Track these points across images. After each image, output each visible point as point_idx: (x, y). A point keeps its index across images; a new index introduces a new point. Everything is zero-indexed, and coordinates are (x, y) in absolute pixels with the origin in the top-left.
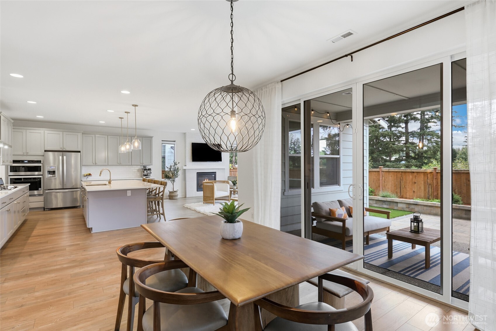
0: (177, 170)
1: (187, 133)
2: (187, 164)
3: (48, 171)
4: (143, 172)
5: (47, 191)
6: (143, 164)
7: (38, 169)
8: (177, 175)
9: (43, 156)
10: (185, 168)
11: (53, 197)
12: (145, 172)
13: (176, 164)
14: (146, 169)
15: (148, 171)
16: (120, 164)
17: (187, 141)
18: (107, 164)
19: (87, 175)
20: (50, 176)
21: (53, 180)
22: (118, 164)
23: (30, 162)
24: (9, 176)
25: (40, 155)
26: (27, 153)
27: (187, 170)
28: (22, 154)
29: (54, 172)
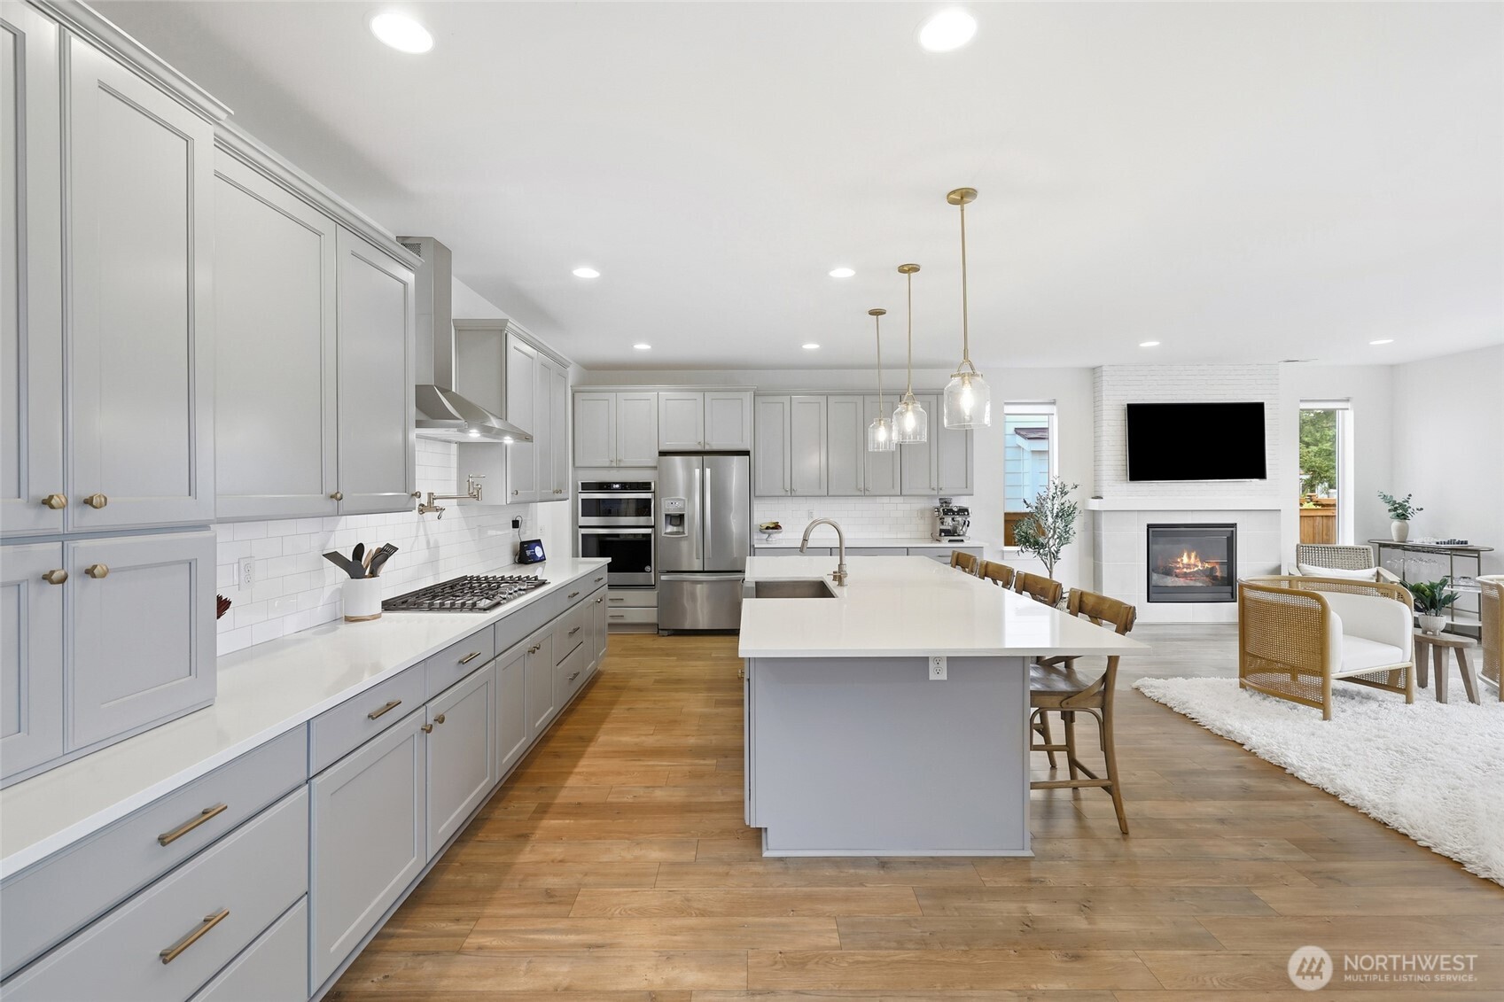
0: (1065, 514)
1: (1104, 368)
2: (1105, 489)
3: (666, 515)
4: (938, 522)
5: (664, 578)
6: (941, 493)
7: (643, 508)
8: (1067, 532)
9: (657, 468)
10: (1095, 505)
12: (948, 520)
13: (1064, 493)
14: (951, 510)
15: (959, 519)
16: (864, 493)
17: (1104, 398)
18: (826, 490)
19: (767, 528)
20: (670, 529)
22: (859, 493)
23: (625, 486)
24: (581, 527)
25: (646, 465)
26: (620, 461)
27: (1104, 516)
28: (607, 465)
29: (681, 517)
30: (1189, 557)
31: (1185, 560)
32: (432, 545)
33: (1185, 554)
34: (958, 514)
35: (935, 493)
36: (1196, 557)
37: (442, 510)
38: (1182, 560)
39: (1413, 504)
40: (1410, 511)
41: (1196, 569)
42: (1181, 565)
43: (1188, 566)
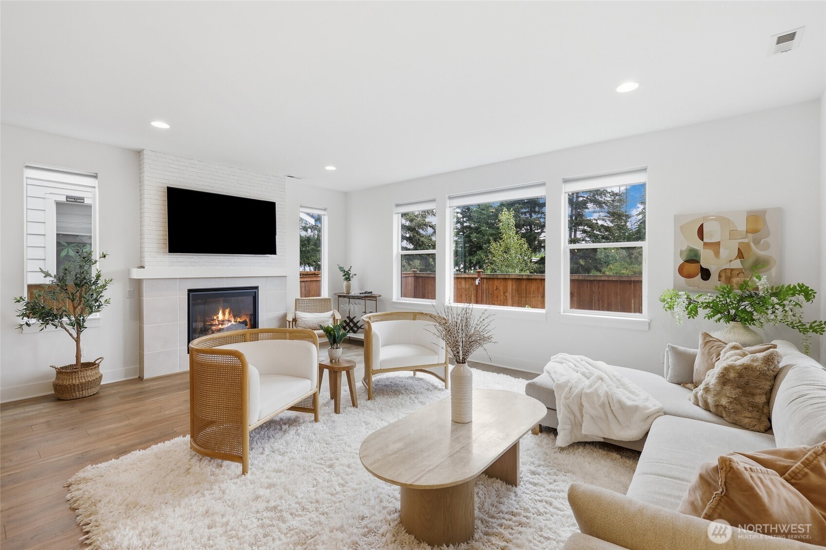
0: (94, 283)
1: (145, 152)
2: (146, 260)
8: (97, 301)
17: (146, 178)
30: (224, 314)
31: (220, 316)
33: (221, 312)
36: (230, 313)
38: (218, 317)
39: (352, 272)
40: (351, 275)
41: (230, 324)
42: (217, 323)
43: (223, 322)
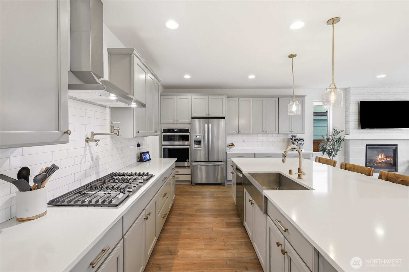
1: (351, 88)
2: (351, 132)
3: (195, 141)
4: (292, 143)
5: (194, 164)
6: (293, 133)
7: (185, 138)
9: (191, 123)
10: (347, 138)
11: (199, 171)
12: (296, 143)
13: (338, 133)
14: (297, 139)
15: (300, 142)
16: (265, 133)
17: (351, 99)
18: (251, 132)
19: (230, 145)
20: (196, 146)
21: (199, 151)
22: (263, 133)
23: (179, 130)
24: (163, 145)
25: (186, 122)
26: (177, 121)
27: (350, 142)
28: (173, 122)
29: (200, 142)
32: (94, 158)
33: (380, 155)
34: (300, 141)
35: (291, 133)
36: (384, 156)
37: (99, 141)
38: (379, 157)
41: (384, 160)
42: (378, 159)
43: (381, 159)
